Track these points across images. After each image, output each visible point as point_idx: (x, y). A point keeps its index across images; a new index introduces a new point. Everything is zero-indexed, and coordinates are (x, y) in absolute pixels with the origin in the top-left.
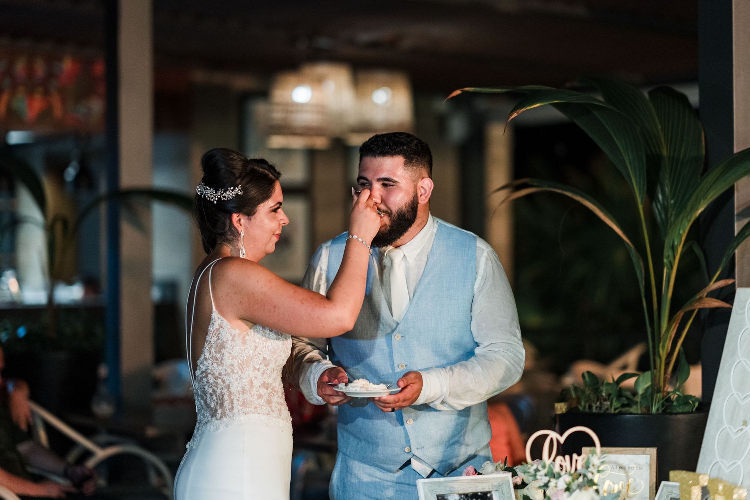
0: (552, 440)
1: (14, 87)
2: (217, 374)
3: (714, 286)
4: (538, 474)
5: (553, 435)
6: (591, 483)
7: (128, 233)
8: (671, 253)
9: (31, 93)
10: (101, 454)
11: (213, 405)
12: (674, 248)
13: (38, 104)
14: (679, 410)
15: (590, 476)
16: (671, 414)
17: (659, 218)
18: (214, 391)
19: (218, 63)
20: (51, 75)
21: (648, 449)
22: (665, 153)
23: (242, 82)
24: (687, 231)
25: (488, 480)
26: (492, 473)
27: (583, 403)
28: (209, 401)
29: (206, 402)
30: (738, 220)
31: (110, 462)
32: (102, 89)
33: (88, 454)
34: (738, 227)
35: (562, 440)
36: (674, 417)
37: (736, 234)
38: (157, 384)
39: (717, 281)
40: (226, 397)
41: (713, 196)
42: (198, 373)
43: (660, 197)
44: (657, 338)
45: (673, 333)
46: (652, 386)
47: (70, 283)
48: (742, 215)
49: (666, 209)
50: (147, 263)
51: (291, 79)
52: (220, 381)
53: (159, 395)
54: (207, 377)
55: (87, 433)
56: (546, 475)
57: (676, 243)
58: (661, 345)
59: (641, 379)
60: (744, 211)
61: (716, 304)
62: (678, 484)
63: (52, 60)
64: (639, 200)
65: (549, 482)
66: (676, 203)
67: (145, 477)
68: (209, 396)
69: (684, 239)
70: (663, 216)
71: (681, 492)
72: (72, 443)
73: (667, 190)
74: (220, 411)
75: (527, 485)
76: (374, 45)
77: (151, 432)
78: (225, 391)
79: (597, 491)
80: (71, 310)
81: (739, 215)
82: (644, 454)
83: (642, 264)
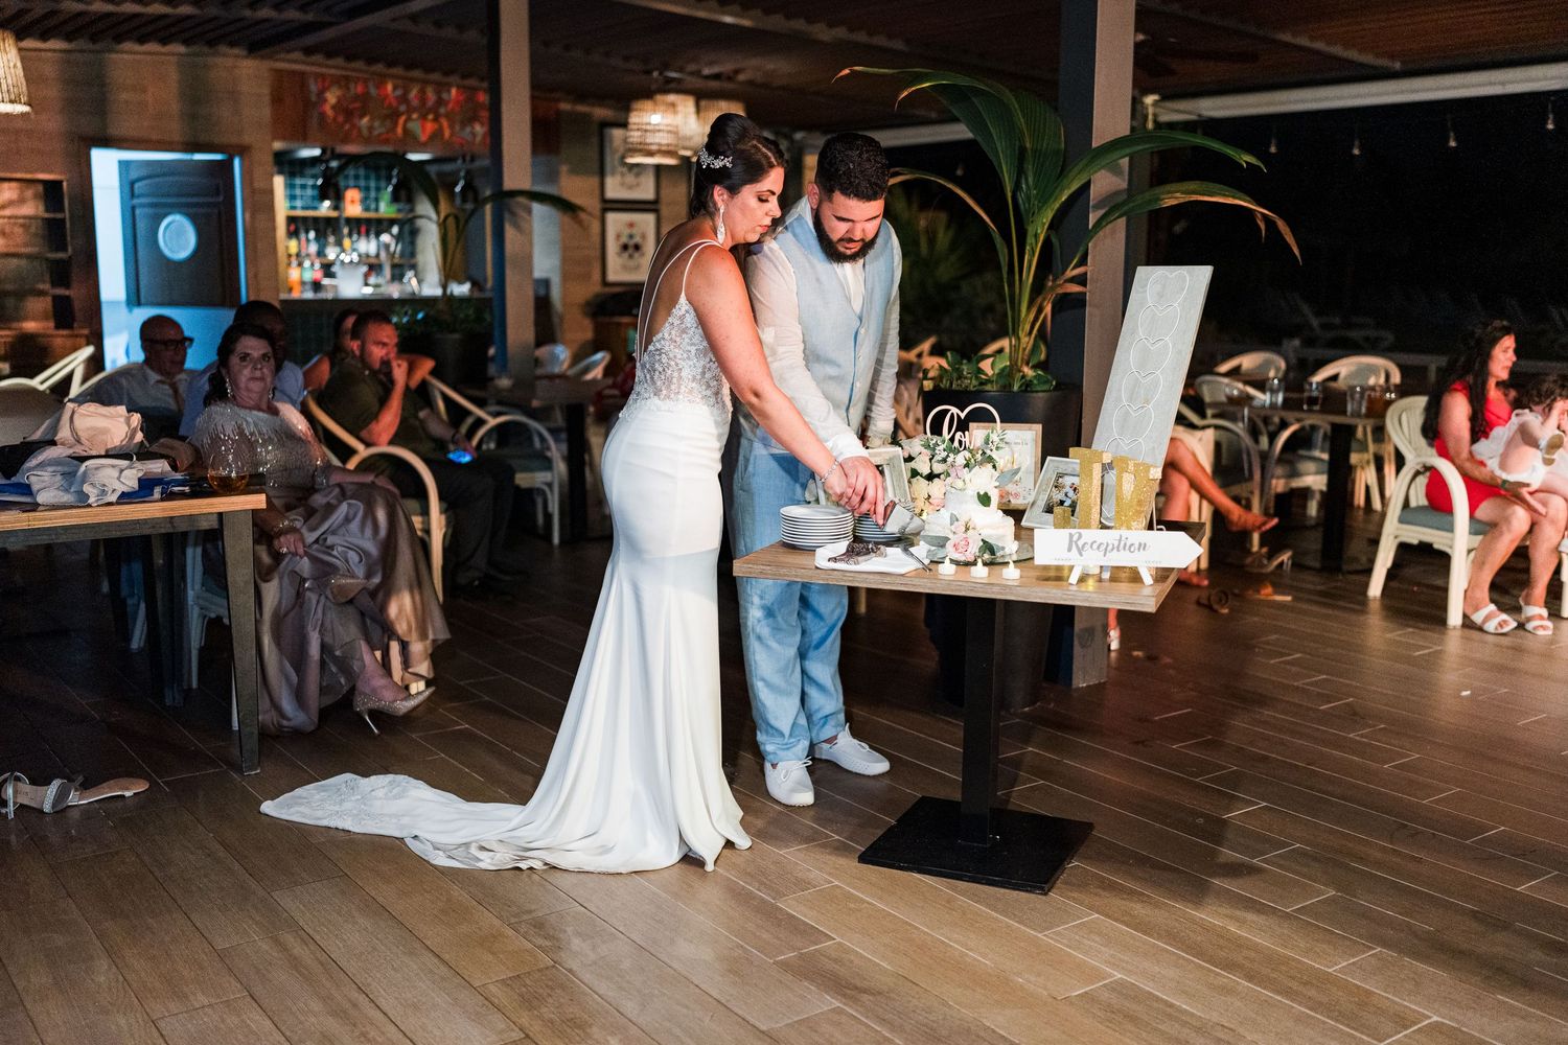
0: (952, 414)
1: (410, 111)
2: (671, 355)
3: (1070, 273)
4: (937, 448)
5: (954, 410)
6: (990, 459)
7: (510, 232)
8: (1033, 241)
9: (424, 117)
10: (492, 422)
11: (659, 383)
12: (1036, 236)
13: (430, 126)
14: (1039, 389)
15: (988, 452)
16: (1033, 392)
17: (1022, 207)
18: (664, 370)
19: (581, 96)
20: (440, 102)
21: (1034, 425)
22: (1028, 145)
23: (601, 112)
24: (1050, 219)
25: (880, 454)
26: (880, 446)
27: (944, 382)
28: (656, 377)
29: (652, 378)
30: (1094, 211)
31: (499, 427)
32: (485, 114)
33: (480, 422)
34: (1093, 218)
35: (963, 415)
36: (1035, 395)
37: (1090, 227)
38: (537, 362)
39: (1074, 268)
40: (675, 380)
41: (1075, 186)
42: (651, 348)
43: (1024, 186)
44: (1016, 320)
45: (1032, 317)
46: (1011, 366)
47: (461, 282)
48: (1097, 207)
49: (1028, 198)
50: (527, 261)
51: (648, 104)
52: (673, 363)
53: (539, 372)
54: (660, 355)
55: (481, 403)
56: (944, 450)
57: (1039, 231)
58: (1021, 328)
59: (997, 360)
60: (1100, 202)
61: (1076, 288)
62: (1078, 461)
63: (441, 87)
64: (1009, 189)
65: (948, 456)
66: (1037, 194)
67: (530, 439)
68: (657, 373)
69: (1046, 227)
70: (1027, 205)
71: (1081, 468)
72: (468, 413)
73: (1030, 180)
74: (664, 392)
75: (913, 458)
76: (717, 77)
77: (535, 403)
78: (676, 374)
79: (994, 467)
80: (462, 300)
81: (1093, 207)
82: (1030, 430)
83: (1006, 251)
